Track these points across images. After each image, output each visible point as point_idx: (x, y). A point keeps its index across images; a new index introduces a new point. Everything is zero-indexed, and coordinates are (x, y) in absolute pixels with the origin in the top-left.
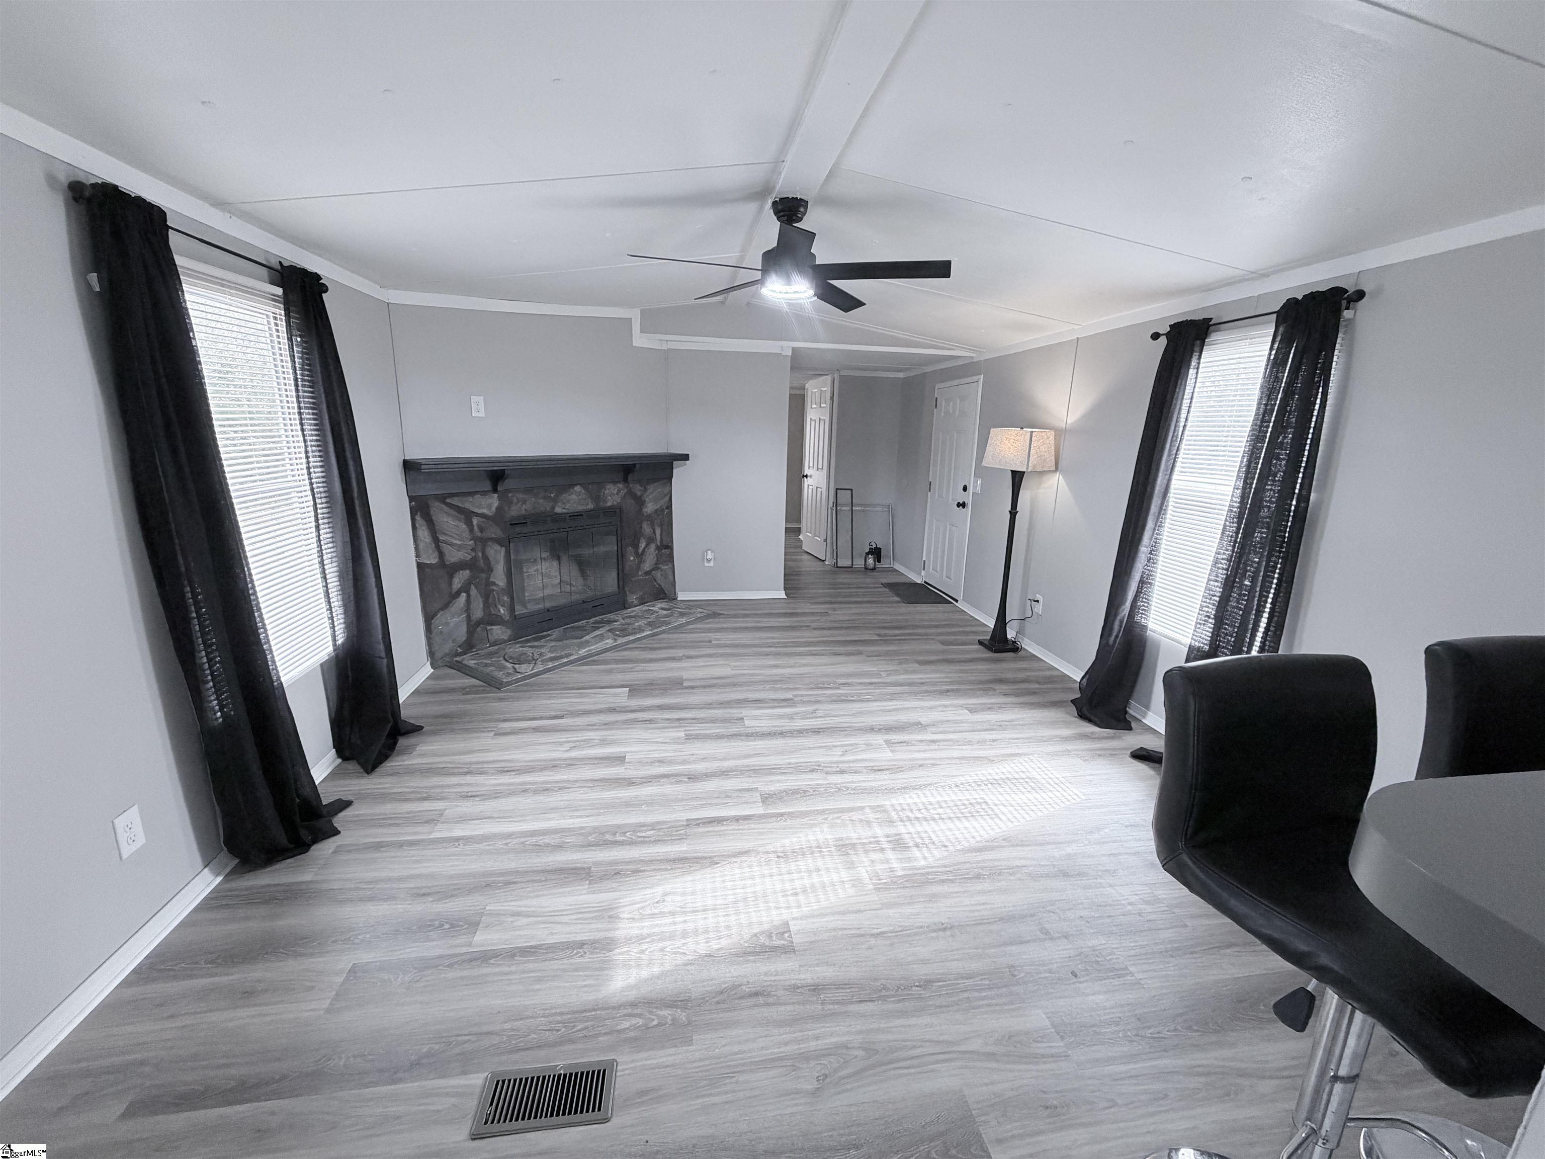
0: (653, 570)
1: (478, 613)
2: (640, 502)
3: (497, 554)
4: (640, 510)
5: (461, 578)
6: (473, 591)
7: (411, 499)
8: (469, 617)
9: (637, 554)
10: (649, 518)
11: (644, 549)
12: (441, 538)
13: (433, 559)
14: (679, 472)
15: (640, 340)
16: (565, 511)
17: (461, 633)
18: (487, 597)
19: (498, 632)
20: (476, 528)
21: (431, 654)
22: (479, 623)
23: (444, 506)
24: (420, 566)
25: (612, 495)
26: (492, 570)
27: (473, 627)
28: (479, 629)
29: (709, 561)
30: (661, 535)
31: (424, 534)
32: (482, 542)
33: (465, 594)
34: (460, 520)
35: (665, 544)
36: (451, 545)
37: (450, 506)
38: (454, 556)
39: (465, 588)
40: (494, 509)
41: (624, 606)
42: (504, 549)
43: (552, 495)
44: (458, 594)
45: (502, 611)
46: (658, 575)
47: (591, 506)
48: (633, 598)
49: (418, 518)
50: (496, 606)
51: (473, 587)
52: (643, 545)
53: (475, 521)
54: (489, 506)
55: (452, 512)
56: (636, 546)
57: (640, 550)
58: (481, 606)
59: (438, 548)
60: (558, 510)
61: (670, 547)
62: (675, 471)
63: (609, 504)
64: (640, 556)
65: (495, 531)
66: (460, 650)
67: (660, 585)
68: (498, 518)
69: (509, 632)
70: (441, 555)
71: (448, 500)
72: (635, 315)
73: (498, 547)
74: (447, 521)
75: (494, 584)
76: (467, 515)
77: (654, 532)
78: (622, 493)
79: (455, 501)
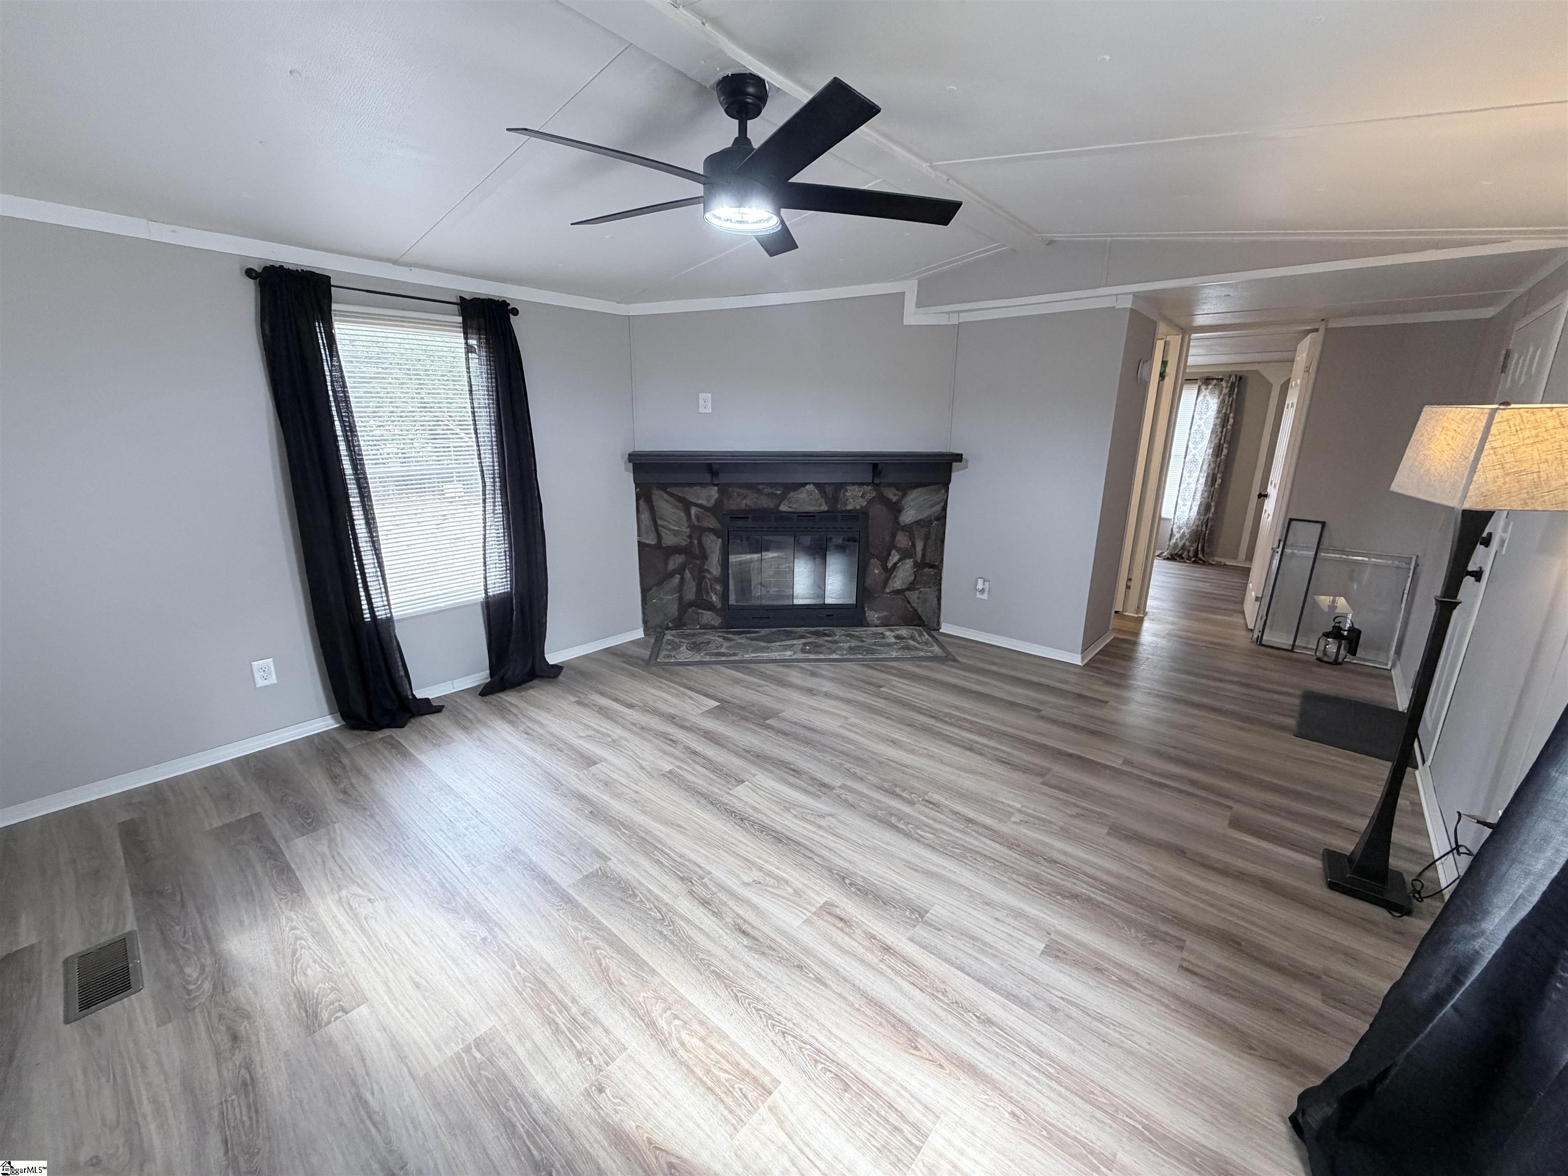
0: (908, 589)
1: (690, 594)
2: (896, 509)
3: (714, 545)
4: (896, 518)
5: (676, 561)
6: (688, 574)
7: (637, 485)
8: (681, 598)
9: (885, 568)
10: (908, 529)
11: (896, 564)
12: (660, 522)
13: (651, 540)
14: (958, 478)
15: (913, 316)
16: (790, 510)
17: (673, 610)
18: (700, 582)
19: (708, 616)
20: (693, 517)
21: (645, 622)
22: (691, 604)
23: (666, 496)
24: (641, 545)
25: (854, 497)
26: (707, 559)
27: (684, 606)
28: (690, 610)
29: (982, 591)
30: (924, 550)
31: (645, 516)
32: (697, 531)
33: (678, 576)
34: (678, 509)
35: (927, 561)
36: (669, 529)
37: (671, 495)
38: (670, 540)
39: (681, 570)
40: (713, 501)
41: (862, 622)
42: (720, 540)
43: (778, 492)
44: (672, 575)
45: (714, 598)
46: (913, 596)
47: (825, 508)
48: (873, 616)
49: (641, 502)
50: (708, 593)
51: (687, 571)
52: (895, 557)
53: (693, 510)
54: (709, 498)
55: (672, 500)
56: (884, 560)
57: (890, 565)
58: (694, 589)
59: (657, 530)
60: (783, 508)
61: (937, 567)
62: (953, 475)
63: (849, 507)
64: (889, 572)
65: (712, 522)
66: (670, 625)
67: (915, 610)
68: (715, 510)
69: (720, 621)
70: (659, 537)
71: (668, 490)
72: (910, 288)
73: (713, 537)
74: (666, 507)
75: (708, 571)
76: (686, 505)
77: (914, 545)
78: (868, 496)
79: (675, 491)
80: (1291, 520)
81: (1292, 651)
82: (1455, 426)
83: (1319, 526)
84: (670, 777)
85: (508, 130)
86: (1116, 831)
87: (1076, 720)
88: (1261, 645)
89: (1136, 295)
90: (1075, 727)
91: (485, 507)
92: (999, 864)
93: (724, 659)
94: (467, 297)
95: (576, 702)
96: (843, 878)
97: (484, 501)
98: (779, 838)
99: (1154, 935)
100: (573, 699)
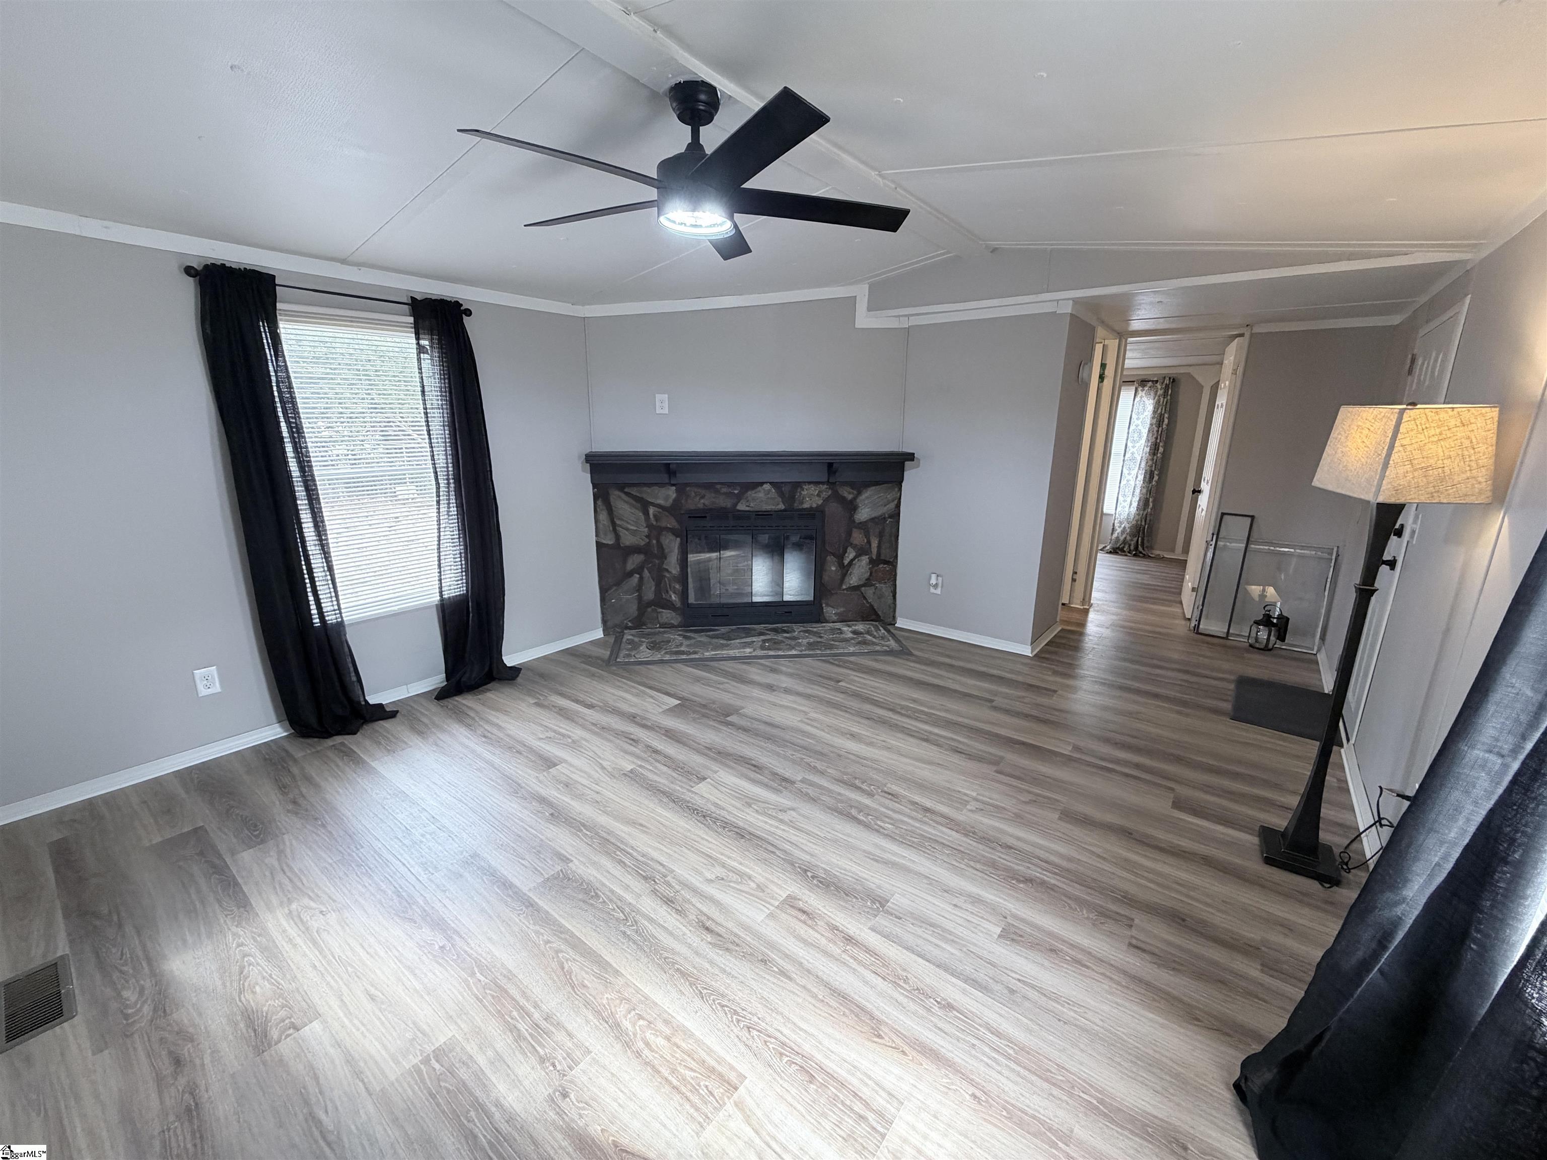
0: (864, 585)
1: (649, 594)
2: (851, 507)
3: (672, 545)
4: (852, 516)
5: (634, 561)
6: (646, 573)
7: (595, 486)
8: (640, 598)
9: (841, 565)
10: (863, 526)
11: (852, 560)
12: (618, 522)
13: (609, 540)
14: (911, 476)
15: (864, 320)
16: (747, 509)
17: (633, 609)
18: (659, 580)
19: (667, 615)
20: (651, 516)
21: (604, 622)
22: (650, 604)
23: (623, 496)
24: (599, 545)
25: (810, 496)
26: (666, 558)
27: (643, 606)
28: (649, 610)
29: (936, 586)
30: (879, 547)
31: (603, 516)
32: (656, 531)
33: (638, 576)
34: (636, 508)
35: (882, 557)
36: (627, 529)
37: (627, 494)
38: (628, 540)
39: (639, 570)
40: (671, 501)
41: (819, 618)
42: (678, 539)
43: (736, 492)
44: (630, 574)
45: (673, 597)
46: (869, 592)
47: (781, 506)
48: (830, 612)
49: (599, 502)
50: (667, 592)
51: (646, 571)
52: (851, 554)
53: (652, 510)
54: (667, 498)
55: (631, 501)
56: (841, 557)
57: (846, 562)
58: (653, 588)
59: (615, 530)
60: (742, 507)
61: (892, 563)
62: (906, 474)
63: (806, 506)
64: (845, 569)
65: (671, 523)
66: (630, 624)
67: (872, 606)
68: (673, 510)
69: (680, 619)
70: (618, 537)
71: (626, 490)
72: (861, 292)
73: (672, 537)
74: (624, 507)
75: (667, 570)
76: (644, 505)
77: (869, 542)
78: (824, 495)
79: (634, 491)
80: (1223, 514)
81: (1226, 638)
82: (1368, 425)
83: (1249, 520)
84: (632, 777)
85: (459, 130)
86: (1068, 816)
87: (1027, 710)
88: (1198, 633)
89: (1076, 301)
90: (1027, 716)
91: (439, 509)
92: (956, 851)
93: (684, 657)
94: (419, 297)
95: (535, 703)
96: (806, 871)
97: (438, 502)
98: (741, 834)
99: (1104, 914)
100: (532, 701)
